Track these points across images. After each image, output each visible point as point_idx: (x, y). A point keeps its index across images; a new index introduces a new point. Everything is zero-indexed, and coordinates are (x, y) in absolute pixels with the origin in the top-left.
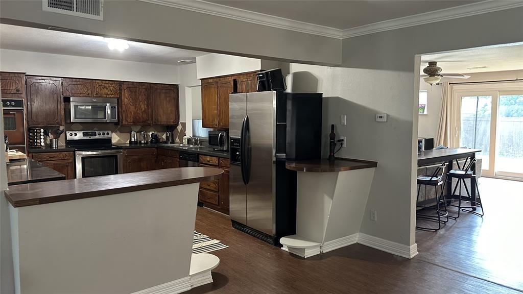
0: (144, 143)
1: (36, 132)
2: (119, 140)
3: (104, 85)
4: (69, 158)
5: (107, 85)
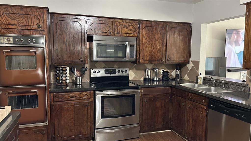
0: (157, 81)
1: (62, 70)
3: (124, 24)
4: (89, 97)
5: (127, 24)
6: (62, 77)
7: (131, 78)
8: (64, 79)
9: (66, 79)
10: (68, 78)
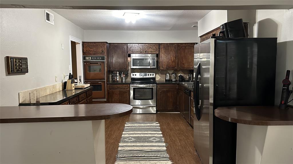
0: (174, 81)
1: (115, 73)
2: (160, 79)
3: (150, 46)
4: (127, 88)
5: (152, 46)
6: (115, 77)
7: (157, 79)
8: (116, 78)
9: (117, 79)
10: (118, 78)
